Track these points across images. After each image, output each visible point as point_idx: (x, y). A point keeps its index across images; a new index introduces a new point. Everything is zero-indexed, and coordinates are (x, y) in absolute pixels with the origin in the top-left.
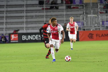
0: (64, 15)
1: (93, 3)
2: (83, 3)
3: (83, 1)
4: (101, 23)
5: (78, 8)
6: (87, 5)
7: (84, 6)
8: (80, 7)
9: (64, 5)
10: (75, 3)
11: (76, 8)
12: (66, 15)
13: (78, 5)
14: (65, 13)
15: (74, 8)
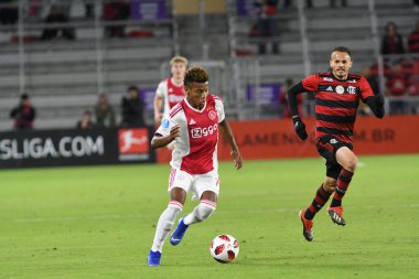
0: (95, 63)
1: (210, 17)
2: (171, 16)
3: (171, 8)
4: (241, 93)
5: (149, 35)
6: (185, 22)
7: (176, 26)
8: (158, 32)
9: (97, 23)
10: (139, 16)
11: (145, 34)
12: (107, 62)
13: (152, 25)
14: (99, 55)
15: (135, 35)
